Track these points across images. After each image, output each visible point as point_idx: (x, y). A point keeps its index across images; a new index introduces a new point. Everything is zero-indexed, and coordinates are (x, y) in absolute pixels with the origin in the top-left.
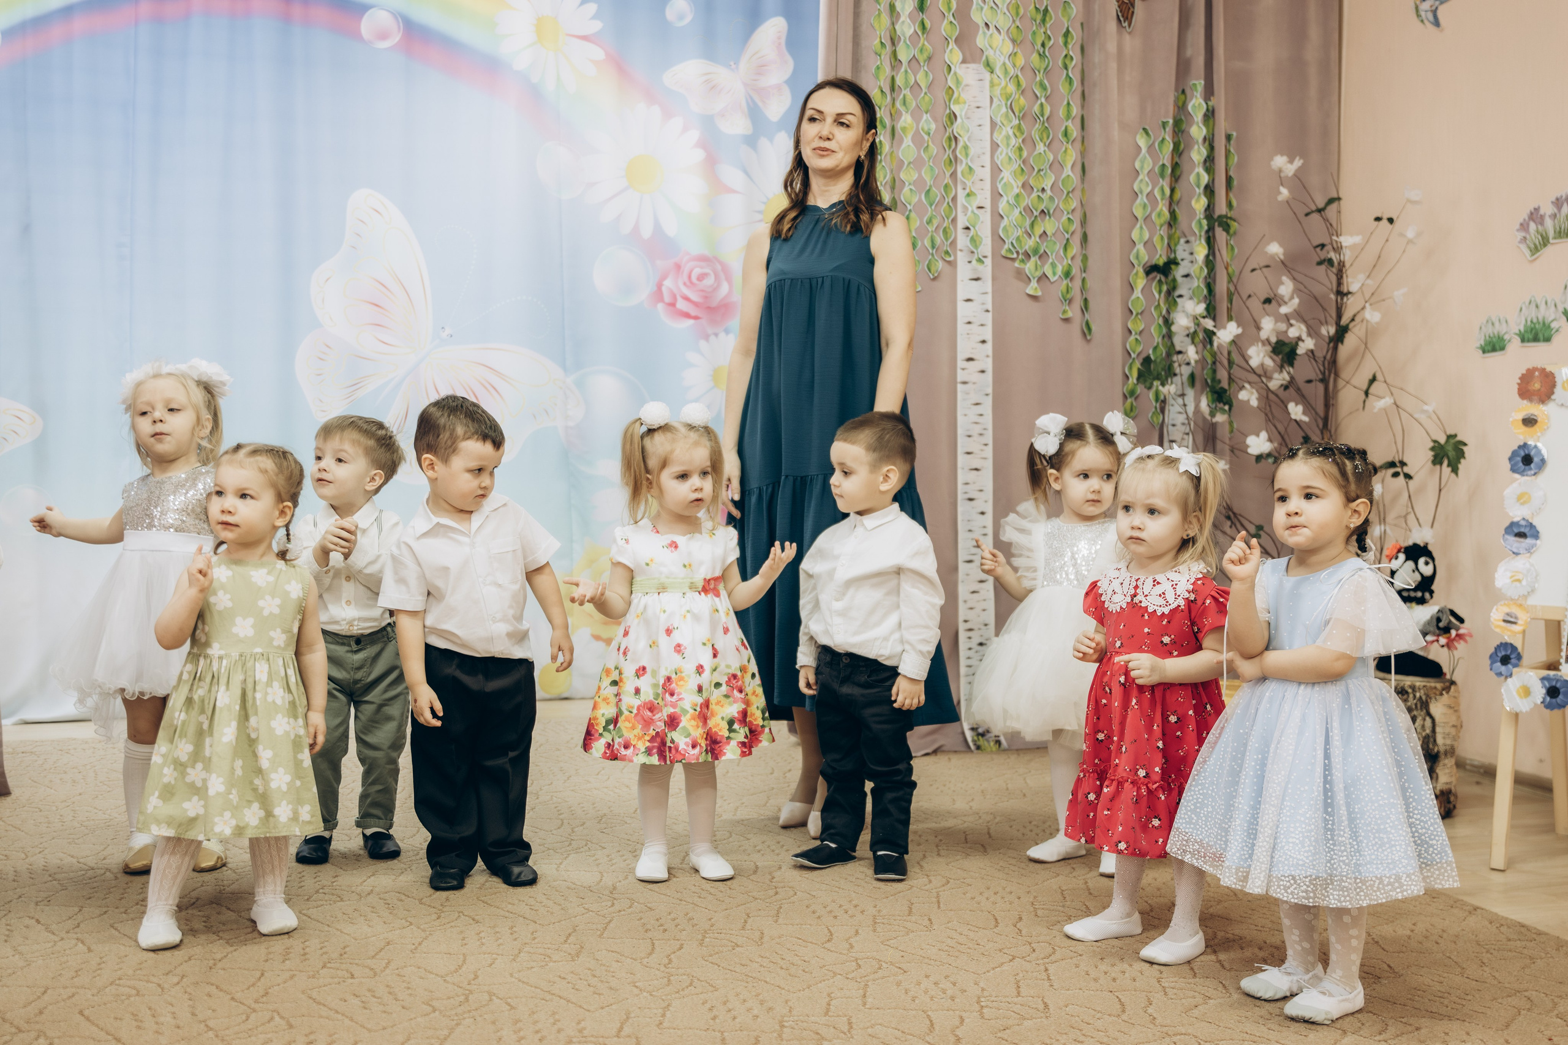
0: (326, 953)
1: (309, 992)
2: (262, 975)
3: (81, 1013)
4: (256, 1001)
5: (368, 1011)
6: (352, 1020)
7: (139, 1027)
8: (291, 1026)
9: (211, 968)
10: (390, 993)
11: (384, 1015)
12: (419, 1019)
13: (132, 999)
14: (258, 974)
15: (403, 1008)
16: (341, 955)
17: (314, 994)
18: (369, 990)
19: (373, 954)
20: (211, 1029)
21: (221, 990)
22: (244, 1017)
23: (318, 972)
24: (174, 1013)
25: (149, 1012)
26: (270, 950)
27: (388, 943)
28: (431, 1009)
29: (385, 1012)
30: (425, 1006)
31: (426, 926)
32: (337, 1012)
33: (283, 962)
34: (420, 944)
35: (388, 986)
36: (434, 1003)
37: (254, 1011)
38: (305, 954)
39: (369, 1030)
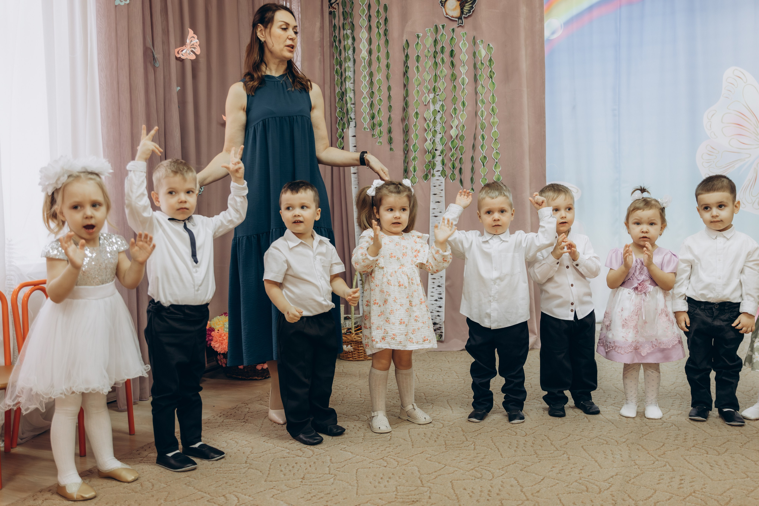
0: (696, 440)
1: (685, 457)
2: (664, 445)
3: (582, 447)
4: (659, 456)
5: (713, 471)
6: (704, 473)
7: (605, 458)
8: (674, 470)
9: (640, 438)
10: (726, 464)
11: (721, 474)
12: (738, 480)
13: (604, 445)
14: (662, 444)
15: (731, 472)
16: (703, 442)
17: (687, 458)
18: (715, 461)
19: (719, 445)
20: (637, 465)
21: (644, 448)
22: (652, 462)
23: (690, 448)
24: (621, 454)
25: (610, 452)
26: (669, 434)
27: (728, 441)
28: (746, 476)
29: (721, 473)
30: (743, 474)
31: (749, 435)
32: (697, 468)
33: (674, 441)
34: (745, 444)
35: (725, 461)
36: (748, 474)
37: (658, 460)
38: (685, 439)
39: (712, 480)
